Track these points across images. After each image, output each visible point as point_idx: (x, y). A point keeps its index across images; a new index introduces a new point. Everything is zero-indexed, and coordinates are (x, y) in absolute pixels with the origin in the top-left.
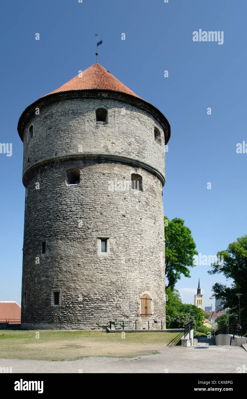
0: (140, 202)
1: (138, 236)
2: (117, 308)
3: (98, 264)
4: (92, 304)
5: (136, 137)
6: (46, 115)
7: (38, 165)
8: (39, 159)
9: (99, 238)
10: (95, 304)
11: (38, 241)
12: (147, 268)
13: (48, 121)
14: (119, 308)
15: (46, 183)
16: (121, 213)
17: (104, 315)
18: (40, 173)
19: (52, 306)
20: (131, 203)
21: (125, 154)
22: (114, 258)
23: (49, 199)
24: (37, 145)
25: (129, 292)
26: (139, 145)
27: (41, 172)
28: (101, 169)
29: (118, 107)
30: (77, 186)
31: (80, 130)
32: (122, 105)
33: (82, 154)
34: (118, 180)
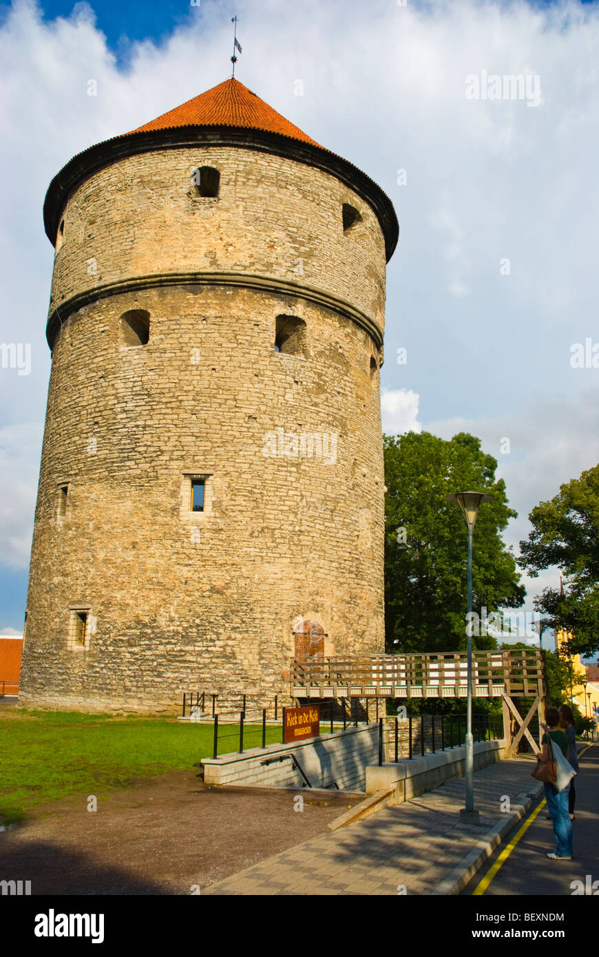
0: (299, 383)
1: (289, 469)
2: (225, 656)
3: (180, 543)
4: (161, 647)
5: (290, 229)
6: (87, 193)
7: (66, 306)
8: (67, 293)
9: (185, 475)
10: (169, 647)
11: (55, 486)
12: (314, 552)
13: (91, 207)
14: (231, 657)
15: (78, 348)
16: (246, 411)
17: (190, 677)
19: (69, 649)
20: (275, 385)
21: (260, 268)
22: (223, 527)
24: (66, 263)
25: (258, 616)
26: (298, 246)
27: (72, 324)
28: (198, 308)
29: (244, 161)
30: (141, 350)
31: (153, 220)
32: (256, 157)
33: (154, 273)
34: (239, 330)
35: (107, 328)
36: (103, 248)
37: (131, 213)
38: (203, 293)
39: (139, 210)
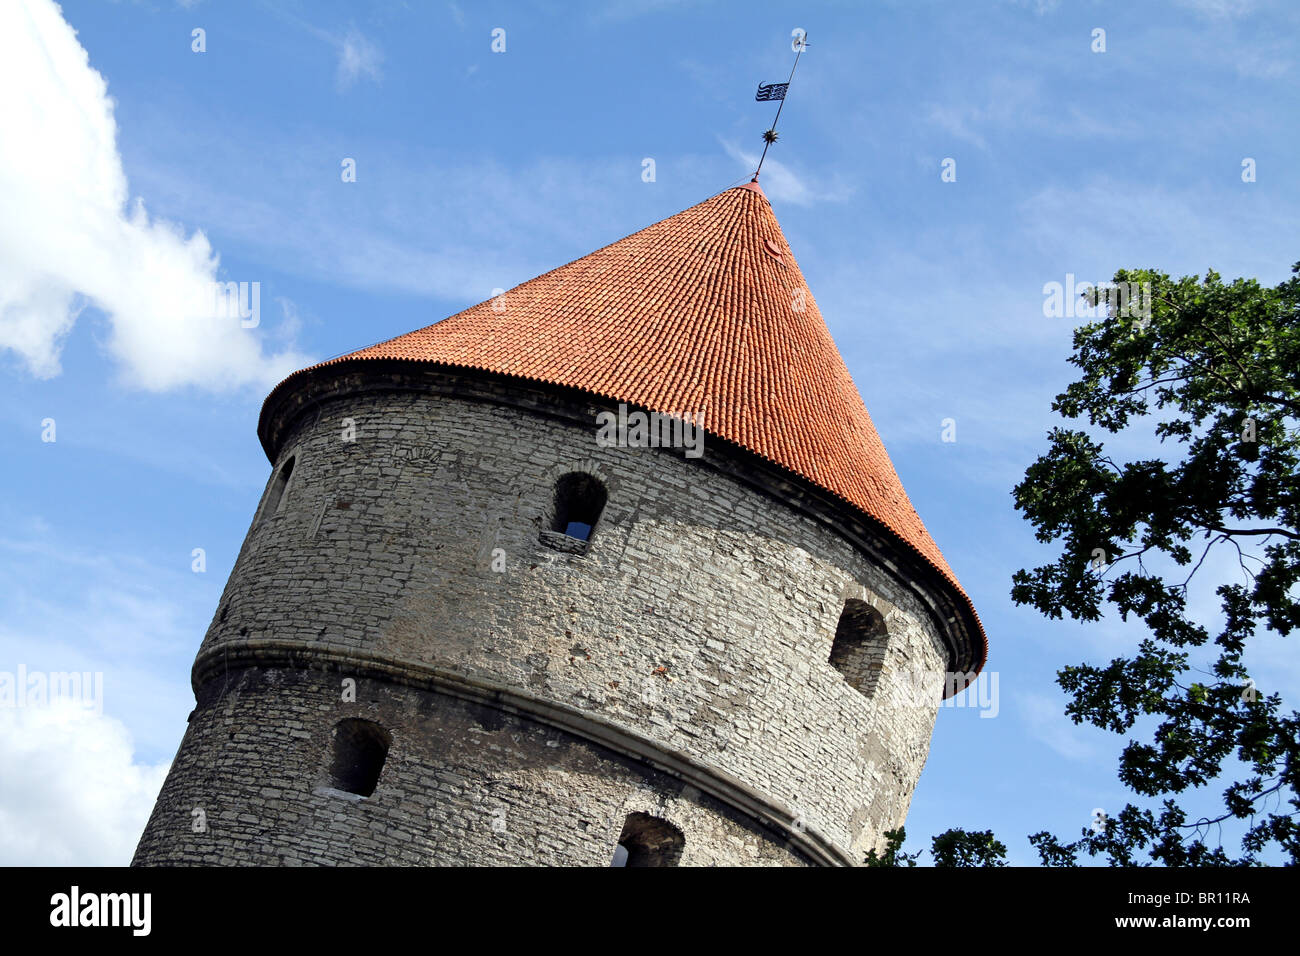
7: (245, 653)
8: (255, 629)
15: (242, 751)
18: (243, 692)
21: (624, 712)
23: (227, 828)
24: (271, 561)
26: (716, 682)
27: (246, 692)
28: (484, 757)
29: (663, 483)
30: (355, 806)
31: (453, 554)
32: (689, 479)
33: (424, 665)
34: (547, 825)
35: (306, 736)
36: (347, 570)
37: (417, 520)
38: (503, 731)
39: (434, 521)
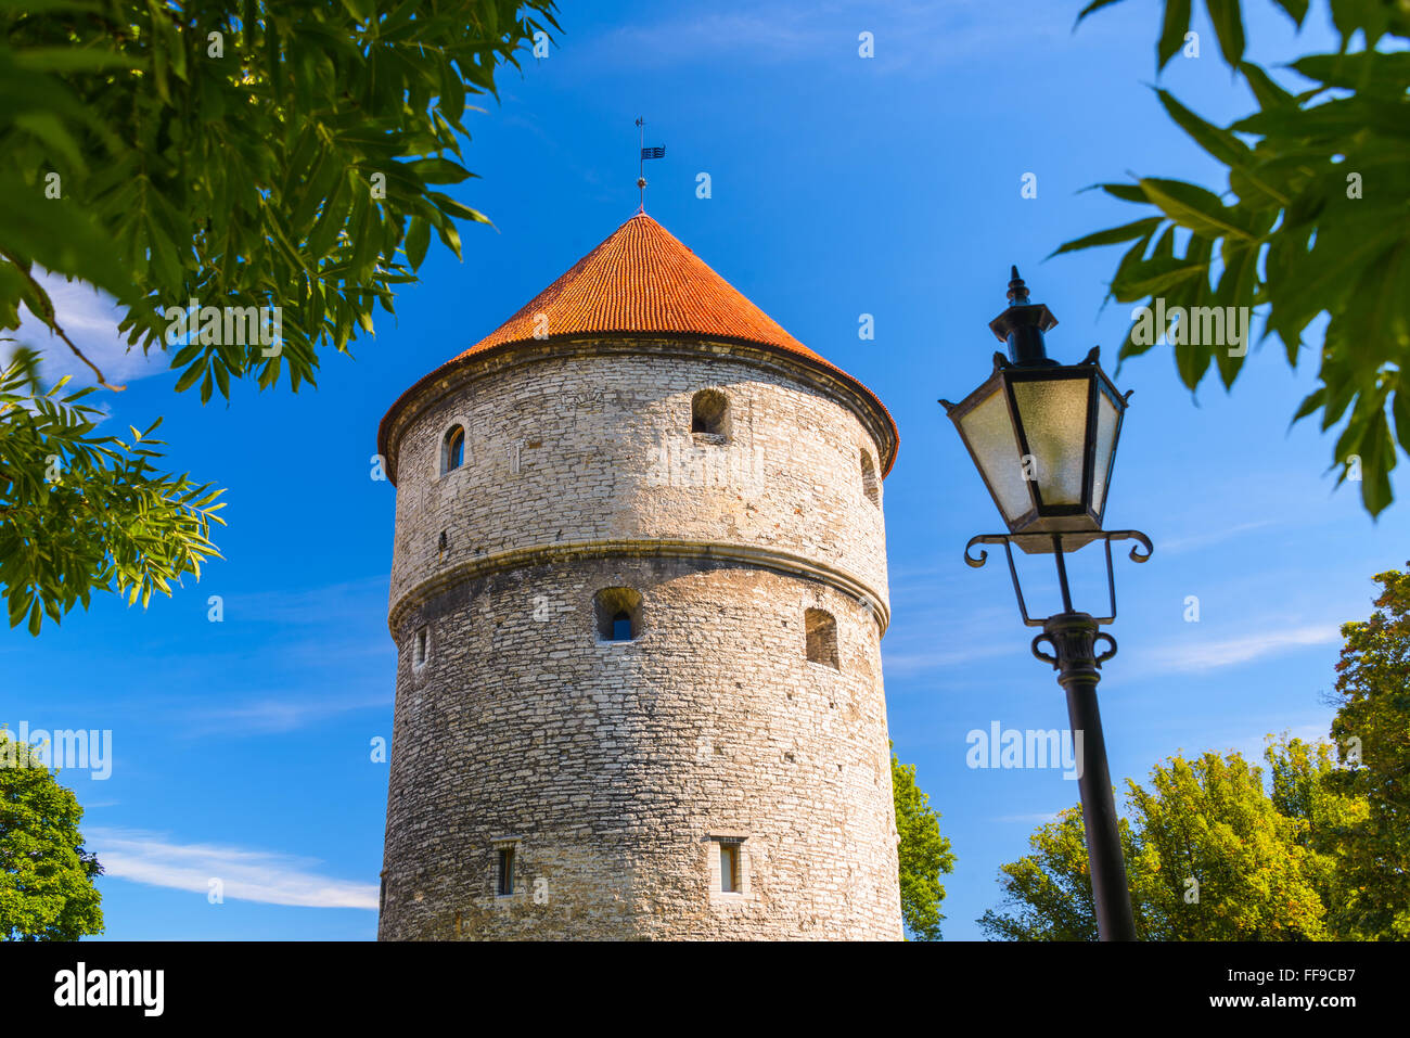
0: (835, 706)
5: (816, 488)
6: (519, 397)
7: (486, 565)
9: (714, 838)
11: (481, 845)
13: (529, 420)
15: (515, 632)
16: (780, 745)
18: (493, 592)
20: (809, 709)
21: (789, 544)
22: (767, 916)
23: (529, 689)
24: (480, 497)
26: (826, 513)
27: (497, 591)
28: (712, 593)
30: (631, 648)
31: (642, 460)
33: (651, 539)
34: (765, 629)
35: (571, 609)
36: (561, 488)
37: (604, 443)
38: (717, 572)
